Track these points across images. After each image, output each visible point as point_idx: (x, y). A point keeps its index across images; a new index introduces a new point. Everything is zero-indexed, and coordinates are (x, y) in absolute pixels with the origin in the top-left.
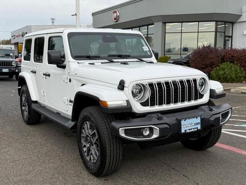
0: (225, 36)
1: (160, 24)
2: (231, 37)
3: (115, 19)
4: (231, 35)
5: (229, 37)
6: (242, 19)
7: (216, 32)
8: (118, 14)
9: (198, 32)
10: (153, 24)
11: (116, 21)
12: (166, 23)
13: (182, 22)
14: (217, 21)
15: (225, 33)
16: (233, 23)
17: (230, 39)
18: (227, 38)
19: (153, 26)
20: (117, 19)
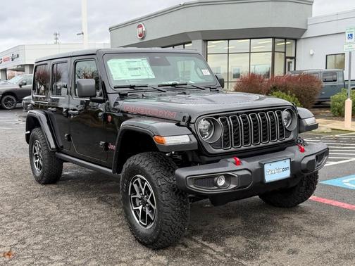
0: (286, 58)
1: (200, 42)
2: (294, 58)
3: (140, 36)
4: (293, 56)
5: (291, 58)
6: (307, 34)
7: (273, 52)
8: (144, 29)
9: (250, 53)
10: (191, 42)
11: (143, 39)
12: (207, 41)
13: (229, 40)
14: (274, 38)
15: (285, 53)
16: (296, 40)
17: (293, 61)
18: (288, 60)
19: (191, 45)
20: (142, 36)
